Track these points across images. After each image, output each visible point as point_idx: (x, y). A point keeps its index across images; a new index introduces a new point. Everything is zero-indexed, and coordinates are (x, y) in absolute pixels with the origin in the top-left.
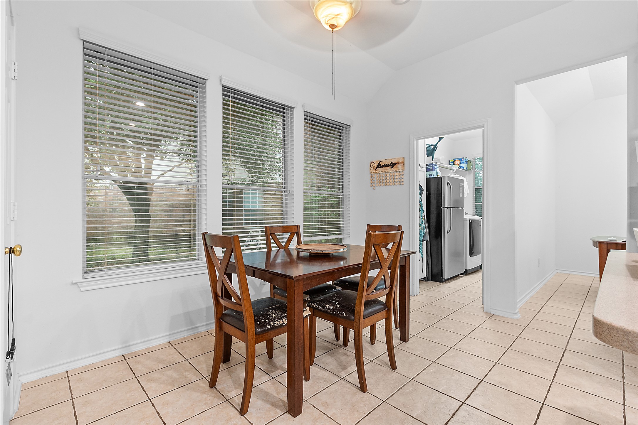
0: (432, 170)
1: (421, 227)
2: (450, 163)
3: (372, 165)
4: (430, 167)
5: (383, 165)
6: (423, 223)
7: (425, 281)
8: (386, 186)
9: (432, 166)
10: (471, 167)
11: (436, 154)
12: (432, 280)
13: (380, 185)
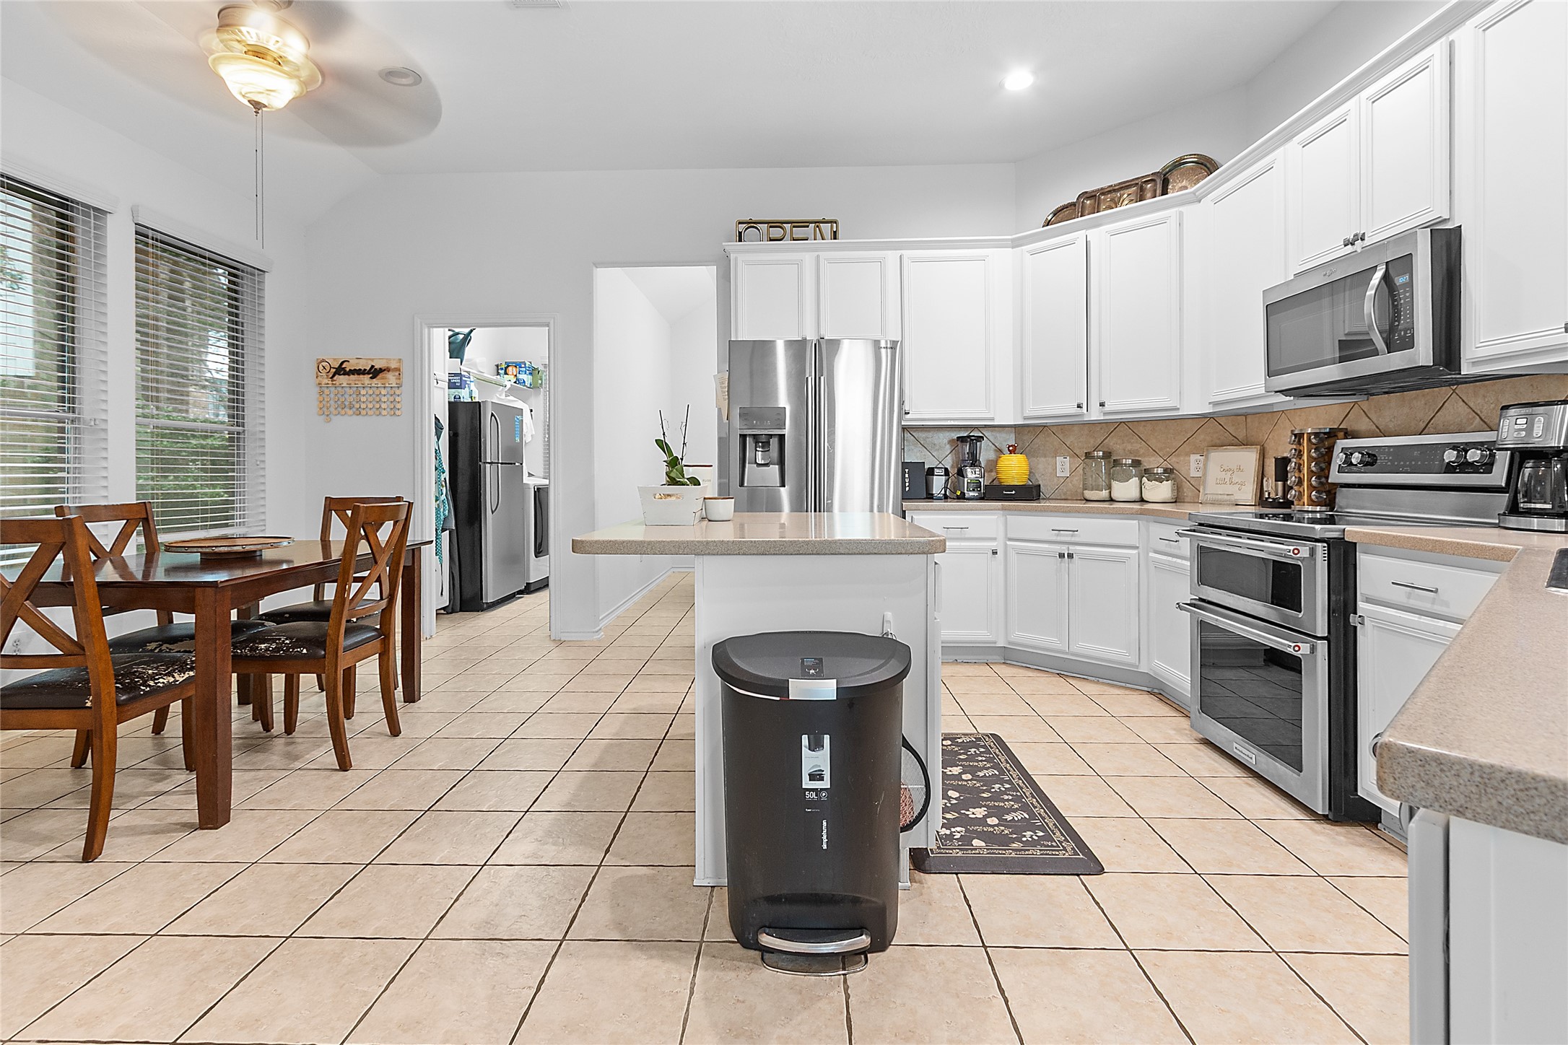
0: (459, 387)
1: (438, 502)
2: (498, 370)
3: (321, 368)
4: (456, 380)
5: (350, 370)
6: (442, 494)
7: (448, 613)
8: (360, 417)
9: (461, 379)
10: (540, 382)
11: (469, 352)
12: (461, 611)
13: (343, 412)
